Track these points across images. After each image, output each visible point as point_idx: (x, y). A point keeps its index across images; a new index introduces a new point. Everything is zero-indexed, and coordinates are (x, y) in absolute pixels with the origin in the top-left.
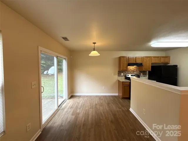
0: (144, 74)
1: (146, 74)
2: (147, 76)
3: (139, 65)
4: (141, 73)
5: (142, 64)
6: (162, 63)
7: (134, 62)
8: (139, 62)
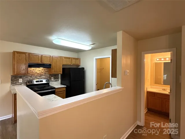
0: (56, 78)
1: (58, 78)
2: (60, 80)
3: (48, 66)
4: (52, 77)
5: (51, 65)
6: (73, 65)
7: (39, 62)
8: (46, 62)
